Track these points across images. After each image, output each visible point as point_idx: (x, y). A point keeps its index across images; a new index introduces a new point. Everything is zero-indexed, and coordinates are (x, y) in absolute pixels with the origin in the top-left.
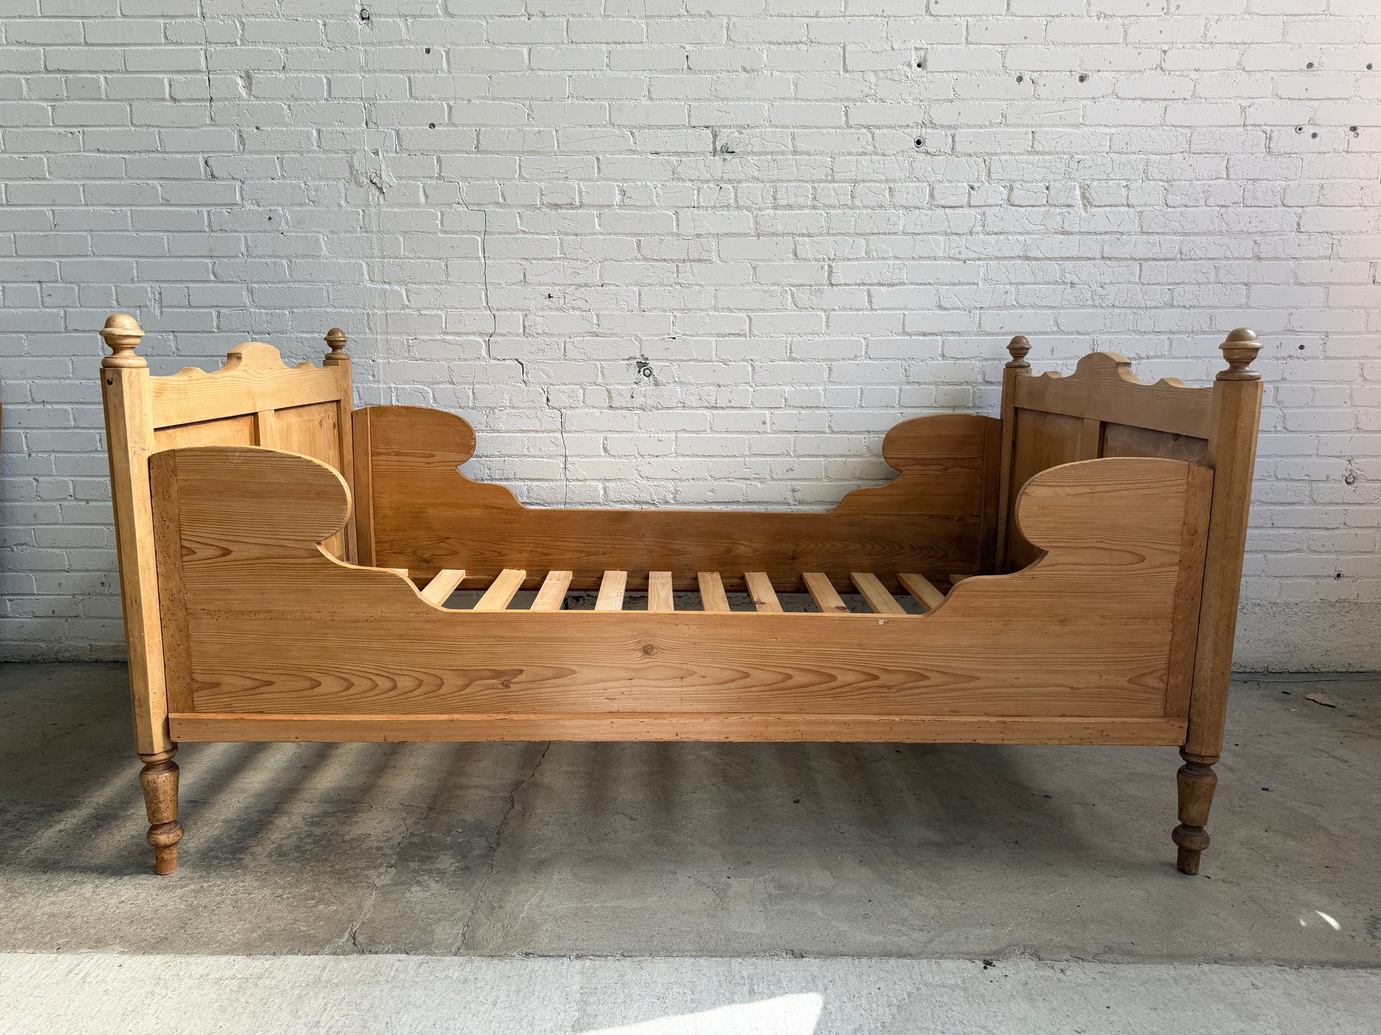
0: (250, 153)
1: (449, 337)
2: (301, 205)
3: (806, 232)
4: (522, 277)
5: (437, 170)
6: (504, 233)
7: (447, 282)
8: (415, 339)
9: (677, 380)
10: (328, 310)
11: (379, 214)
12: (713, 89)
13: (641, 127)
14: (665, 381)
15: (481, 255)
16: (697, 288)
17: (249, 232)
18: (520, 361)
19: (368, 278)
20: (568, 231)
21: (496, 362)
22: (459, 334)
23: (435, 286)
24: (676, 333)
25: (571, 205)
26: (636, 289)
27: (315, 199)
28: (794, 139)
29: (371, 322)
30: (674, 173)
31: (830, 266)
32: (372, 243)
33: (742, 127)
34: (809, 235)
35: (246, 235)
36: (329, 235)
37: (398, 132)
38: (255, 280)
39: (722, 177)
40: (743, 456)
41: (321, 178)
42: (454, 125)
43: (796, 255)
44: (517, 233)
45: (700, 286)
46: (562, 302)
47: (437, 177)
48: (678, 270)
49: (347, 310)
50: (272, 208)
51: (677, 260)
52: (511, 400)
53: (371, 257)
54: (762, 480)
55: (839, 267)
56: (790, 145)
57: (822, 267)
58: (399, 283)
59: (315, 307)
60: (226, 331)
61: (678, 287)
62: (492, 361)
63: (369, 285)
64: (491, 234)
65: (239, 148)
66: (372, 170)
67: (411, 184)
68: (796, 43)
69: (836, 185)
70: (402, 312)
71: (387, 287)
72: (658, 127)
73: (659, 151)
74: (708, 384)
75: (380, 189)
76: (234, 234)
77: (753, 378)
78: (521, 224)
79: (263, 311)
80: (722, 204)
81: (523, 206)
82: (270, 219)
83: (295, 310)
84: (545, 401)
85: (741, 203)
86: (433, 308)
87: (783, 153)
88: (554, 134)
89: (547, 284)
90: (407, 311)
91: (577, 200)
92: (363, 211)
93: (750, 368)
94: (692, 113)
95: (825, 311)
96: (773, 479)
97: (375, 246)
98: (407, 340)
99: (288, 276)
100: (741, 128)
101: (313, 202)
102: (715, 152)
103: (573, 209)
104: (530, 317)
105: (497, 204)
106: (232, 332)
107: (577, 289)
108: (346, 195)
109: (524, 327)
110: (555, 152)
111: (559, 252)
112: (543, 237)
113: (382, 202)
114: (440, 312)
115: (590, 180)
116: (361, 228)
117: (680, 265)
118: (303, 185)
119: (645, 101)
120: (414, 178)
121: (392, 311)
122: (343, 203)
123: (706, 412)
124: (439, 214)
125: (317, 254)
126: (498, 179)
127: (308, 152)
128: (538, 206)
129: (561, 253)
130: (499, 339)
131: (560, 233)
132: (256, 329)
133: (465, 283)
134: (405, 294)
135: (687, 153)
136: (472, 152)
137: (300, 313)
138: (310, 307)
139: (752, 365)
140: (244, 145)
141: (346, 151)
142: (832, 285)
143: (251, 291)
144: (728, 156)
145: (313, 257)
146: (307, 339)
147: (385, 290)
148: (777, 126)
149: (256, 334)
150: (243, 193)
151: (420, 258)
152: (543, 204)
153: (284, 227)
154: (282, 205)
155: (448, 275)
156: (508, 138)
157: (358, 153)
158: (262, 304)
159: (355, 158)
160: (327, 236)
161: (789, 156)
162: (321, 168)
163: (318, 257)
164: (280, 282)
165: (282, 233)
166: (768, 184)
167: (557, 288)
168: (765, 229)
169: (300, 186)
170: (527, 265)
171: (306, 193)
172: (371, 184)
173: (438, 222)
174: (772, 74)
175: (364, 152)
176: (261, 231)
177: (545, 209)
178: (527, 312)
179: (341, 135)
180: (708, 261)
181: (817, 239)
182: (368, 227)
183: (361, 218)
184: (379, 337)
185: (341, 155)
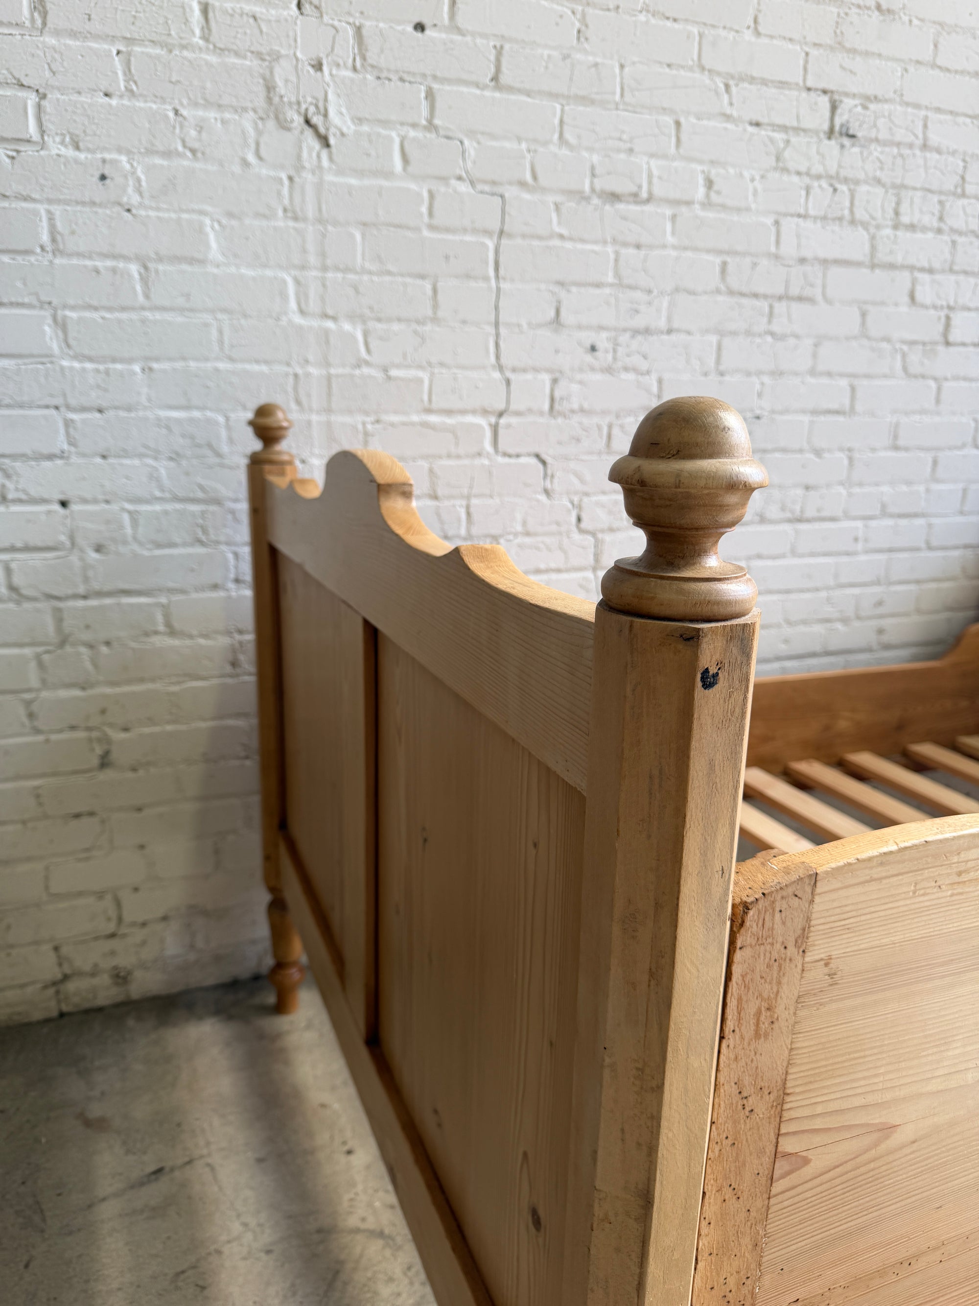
0: (57, 33)
1: (433, 419)
2: (168, 154)
3: (927, 266)
4: (554, 315)
5: (425, 112)
6: (532, 237)
7: (435, 320)
8: (378, 421)
10: (221, 365)
11: (319, 186)
12: (838, 31)
13: (741, 79)
15: (492, 273)
16: (792, 341)
17: (59, 201)
18: (544, 456)
19: (296, 307)
20: (628, 239)
21: (507, 460)
22: (449, 412)
23: (414, 326)
24: (762, 408)
25: (635, 197)
26: (714, 339)
27: (196, 145)
28: (925, 126)
29: (300, 391)
30: (778, 160)
31: (948, 318)
32: (304, 241)
33: (868, 98)
34: (931, 271)
35: (52, 208)
36: (224, 221)
37: (358, 30)
38: (71, 302)
39: (838, 173)
40: (828, 588)
41: (208, 104)
42: (460, 31)
43: (913, 298)
44: (552, 236)
45: (797, 337)
46: (610, 357)
47: (425, 127)
48: (771, 311)
49: (256, 368)
50: (107, 156)
51: (772, 296)
52: (524, 523)
53: (303, 268)
54: (845, 621)
55: (958, 318)
56: (921, 136)
57: (940, 318)
58: (352, 317)
59: (193, 360)
60: (8, 406)
61: (769, 339)
62: (500, 459)
63: (298, 320)
64: (510, 236)
65: (33, 20)
66: (309, 99)
67: (378, 134)
69: (965, 201)
70: (357, 372)
71: (330, 324)
72: (764, 82)
73: (761, 120)
74: (795, 486)
75: (325, 142)
76: (25, 205)
78: (559, 223)
79: (89, 366)
80: (835, 215)
81: (563, 192)
82: (103, 178)
83: (155, 366)
84: (574, 519)
85: (858, 216)
86: (408, 367)
87: (911, 146)
88: (618, 71)
89: (589, 328)
90: (366, 370)
91: (645, 189)
92: (291, 179)
93: (846, 462)
94: (809, 66)
95: (935, 379)
96: (859, 618)
97: (311, 247)
98: (364, 424)
99: (141, 298)
100: (868, 100)
101: (193, 151)
102: (830, 133)
103: (637, 203)
104: (563, 383)
105: (522, 184)
106: (21, 406)
107: (633, 337)
108: (258, 144)
109: (552, 400)
110: (617, 104)
111: (611, 274)
112: (589, 247)
113: (325, 162)
114: (420, 374)
115: (665, 157)
116: (285, 210)
117: (775, 304)
118: (171, 114)
119: (748, 35)
120: (385, 123)
121: (340, 371)
122: (251, 158)
123: (787, 527)
124: (426, 194)
125: (200, 257)
126: (526, 140)
127: (184, 47)
128: (587, 194)
129: (615, 277)
130: (514, 420)
131: (615, 241)
132: (73, 402)
133: (464, 322)
134: (361, 338)
135: (797, 130)
136: (484, 87)
137: (165, 371)
138: (184, 359)
139: (851, 459)
140: (44, 15)
141: (259, 56)
142: (948, 344)
143: (61, 325)
144: (846, 141)
145: (191, 261)
146: (178, 421)
147: (327, 332)
148: (907, 104)
149: (75, 411)
150: (45, 118)
151: (389, 273)
152: (594, 191)
153: (135, 199)
154: (129, 152)
155: (435, 306)
156: (547, 68)
157: (283, 62)
158: (86, 352)
159: (278, 71)
160: (219, 222)
161: (918, 152)
162: (209, 85)
163: (202, 262)
164: (123, 309)
165: (129, 210)
166: (891, 191)
167: (604, 335)
168: (882, 256)
169: (167, 116)
170: (563, 294)
171: (177, 131)
172: (306, 127)
173: (424, 209)
174: (910, 21)
175: (294, 62)
176: (83, 203)
177: (596, 201)
178: (557, 375)
179: (251, 20)
180: (811, 300)
181: (938, 277)
182: (298, 209)
183: (285, 191)
184: (314, 418)
185: (250, 62)
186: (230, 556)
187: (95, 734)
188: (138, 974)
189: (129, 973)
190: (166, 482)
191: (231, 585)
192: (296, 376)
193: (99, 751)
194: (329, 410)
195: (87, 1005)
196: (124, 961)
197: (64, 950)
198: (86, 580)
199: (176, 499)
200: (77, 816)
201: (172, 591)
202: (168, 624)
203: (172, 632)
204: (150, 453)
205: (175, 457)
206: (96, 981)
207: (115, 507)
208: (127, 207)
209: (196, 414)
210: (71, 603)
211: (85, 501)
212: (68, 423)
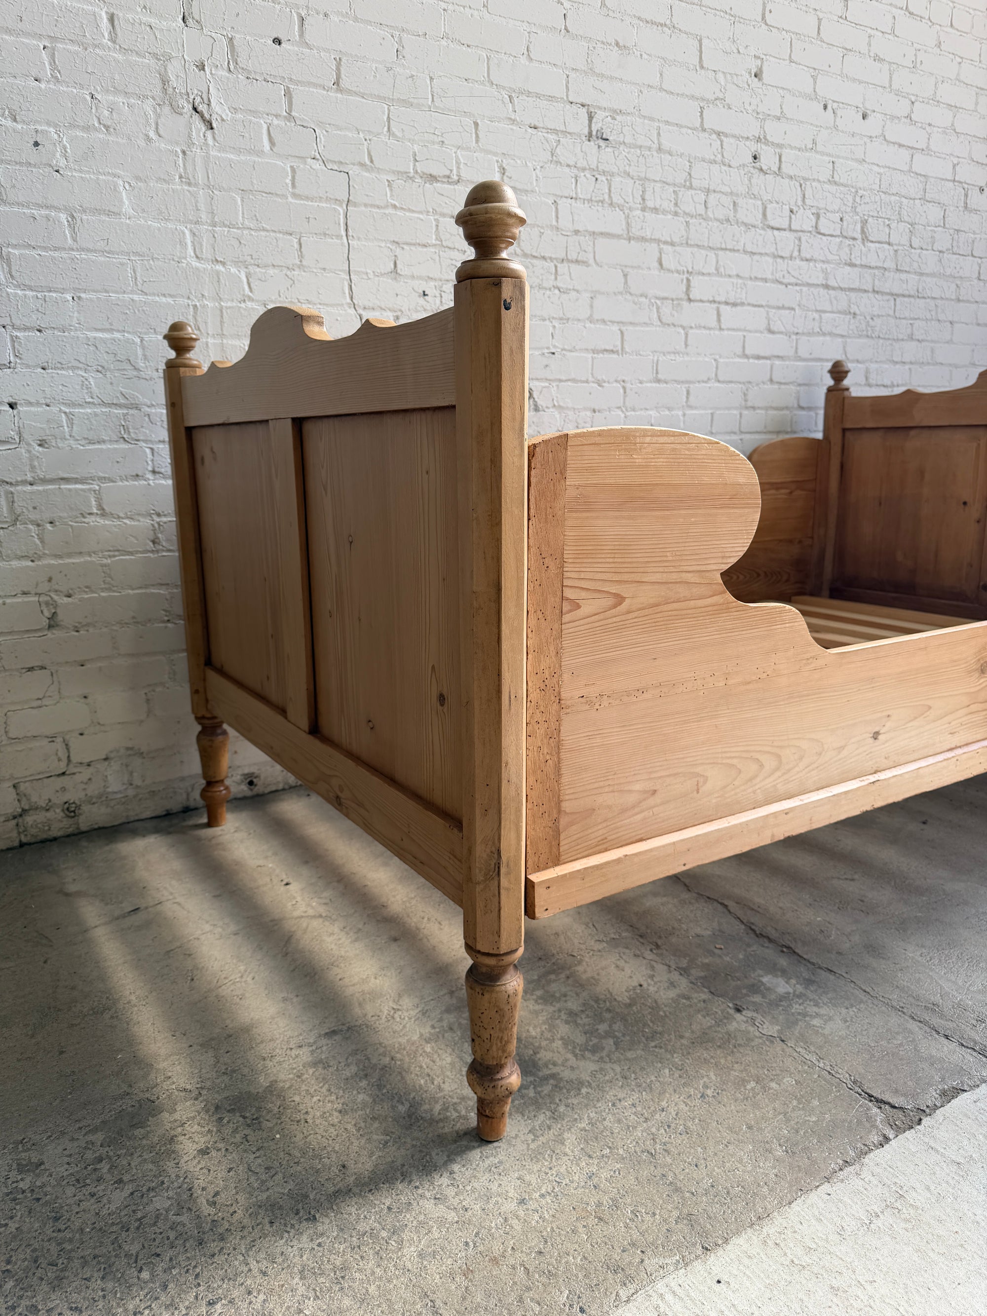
2: (87, 128)
3: (669, 240)
4: (393, 266)
5: (285, 107)
6: (372, 206)
7: (301, 267)
9: (556, 404)
10: (136, 297)
11: (207, 159)
12: (589, 60)
13: (521, 93)
14: (544, 406)
15: (343, 233)
16: (574, 294)
17: (2, 161)
19: (192, 254)
20: (445, 211)
23: (285, 271)
24: (555, 346)
25: (448, 178)
27: (109, 123)
28: (659, 134)
29: (199, 319)
30: (552, 155)
31: (688, 280)
32: (197, 202)
33: (615, 111)
34: (672, 244)
36: (133, 183)
37: (231, 41)
38: (14, 242)
39: (597, 167)
41: (117, 91)
42: (308, 46)
43: (661, 264)
44: (386, 207)
45: (578, 291)
46: (438, 302)
47: (285, 117)
48: (556, 270)
49: (164, 300)
50: (39, 128)
51: (556, 259)
53: (197, 223)
55: (695, 281)
56: (656, 142)
57: (682, 280)
58: (237, 263)
59: (113, 292)
61: (557, 291)
63: (195, 263)
64: (355, 205)
66: (196, 92)
67: (250, 121)
68: (662, 25)
69: (693, 192)
70: (243, 305)
71: (220, 267)
72: (538, 96)
73: (537, 124)
74: (585, 409)
75: (209, 125)
77: (624, 402)
78: (392, 195)
79: (30, 293)
80: (598, 199)
81: (394, 172)
82: (36, 144)
83: (83, 295)
85: (615, 200)
87: (650, 149)
88: (429, 82)
89: (420, 278)
90: (249, 304)
91: (455, 172)
92: (184, 152)
93: (622, 391)
94: (570, 85)
95: (684, 328)
97: (202, 206)
99: (70, 241)
100: (615, 113)
101: (107, 127)
102: (590, 136)
103: (449, 183)
105: (362, 165)
108: (157, 124)
110: (429, 107)
111: (434, 237)
112: (416, 215)
113: (210, 141)
115: (468, 149)
116: (181, 177)
117: (559, 265)
118: (88, 98)
119: (523, 60)
120: (254, 113)
121: (229, 304)
122: (152, 134)
124: (289, 169)
125: (115, 210)
126: (363, 131)
127: (96, 46)
128: (411, 175)
129: (437, 239)
131: (435, 212)
132: (17, 323)
133: (324, 269)
134: (245, 280)
135: (565, 133)
136: (329, 89)
137: (91, 300)
138: (106, 291)
139: (625, 389)
141: (155, 56)
144: (602, 143)
145: (109, 213)
146: (104, 341)
147: (218, 273)
148: (644, 117)
149: (19, 329)
151: (264, 230)
152: (416, 172)
153: (62, 163)
154: (56, 126)
155: (301, 256)
156: (375, 77)
157: (175, 62)
158: (27, 283)
159: (170, 68)
160: (129, 183)
161: (655, 153)
162: (117, 77)
163: (118, 214)
164: (56, 249)
165: (57, 171)
166: (638, 182)
167: (432, 284)
168: (635, 232)
169: (85, 99)
170: (398, 251)
171: (94, 111)
172: (194, 113)
173: (288, 181)
174: (641, 55)
175: (183, 62)
176: (21, 164)
177: (418, 180)
178: (399, 313)
179: (148, 28)
180: (585, 263)
181: (677, 248)
182: (191, 177)
183: (181, 162)
184: (211, 341)
185: (148, 61)
186: (148, 451)
187: (43, 599)
188: (85, 808)
189: (78, 807)
190: (95, 390)
191: (150, 476)
192: (195, 306)
193: (47, 614)
194: (222, 335)
195: (44, 836)
196: (73, 796)
197: (22, 787)
198: (33, 467)
199: (104, 404)
200: (31, 669)
201: (100, 479)
202: (100, 507)
203: (104, 514)
204: (81, 365)
205: (101, 370)
206: (48, 815)
207: (54, 409)
208: (56, 168)
209: (117, 335)
210: (19, 488)
211: (30, 404)
212: (14, 339)
